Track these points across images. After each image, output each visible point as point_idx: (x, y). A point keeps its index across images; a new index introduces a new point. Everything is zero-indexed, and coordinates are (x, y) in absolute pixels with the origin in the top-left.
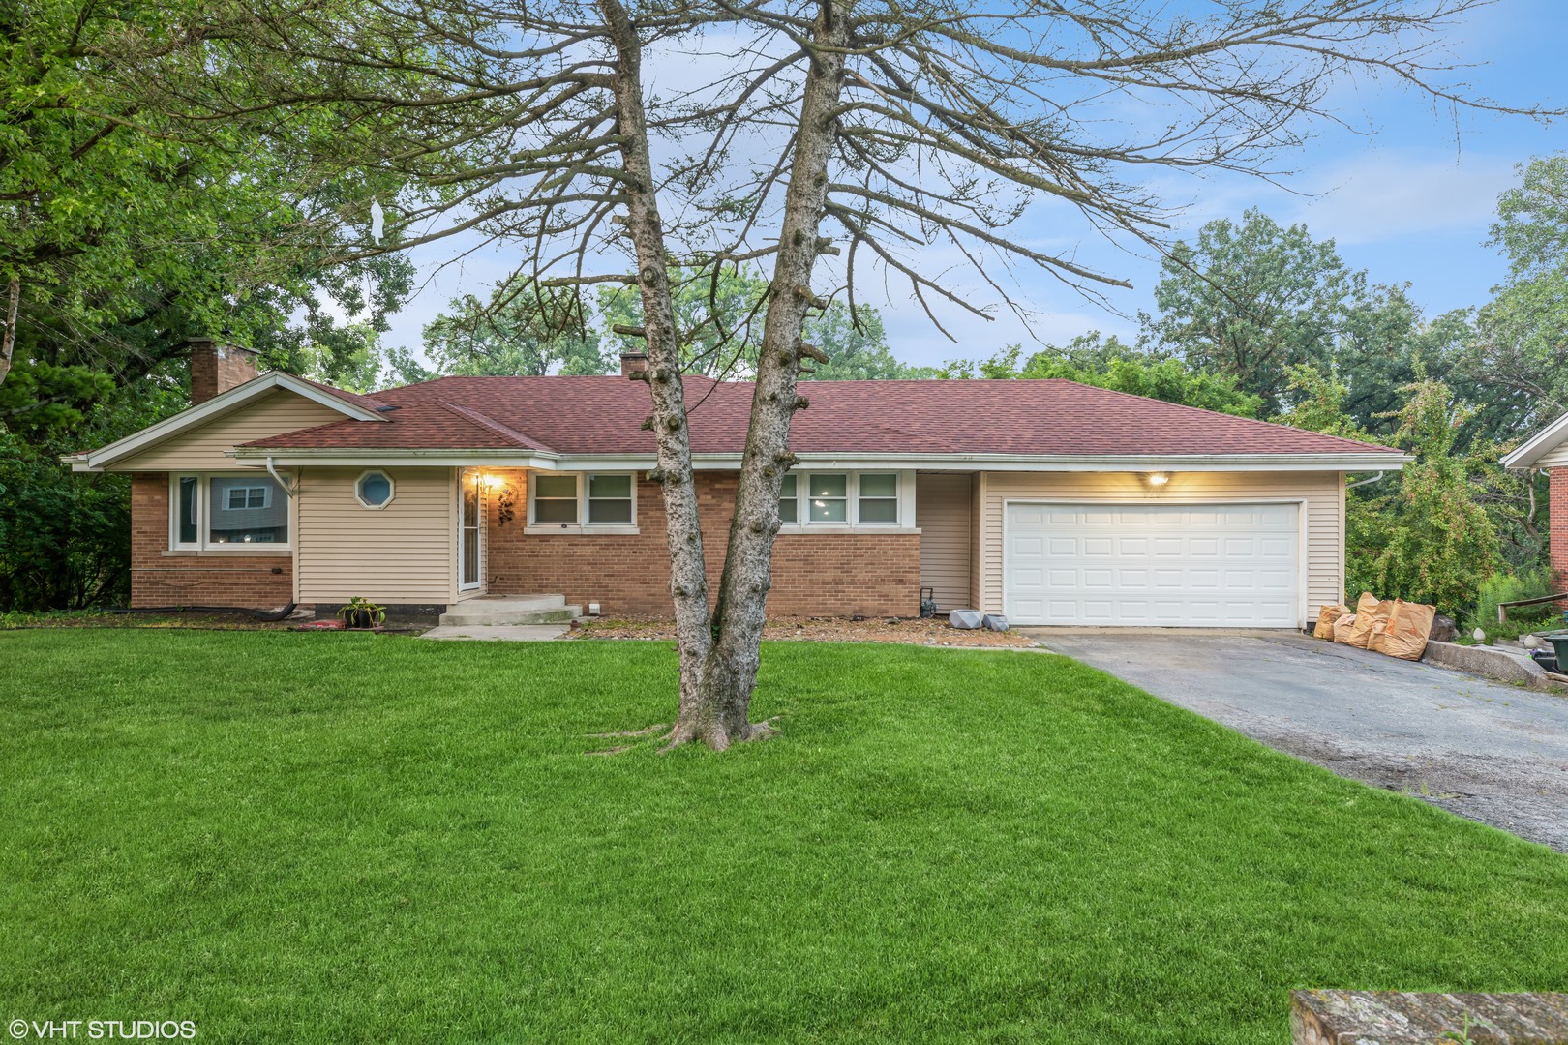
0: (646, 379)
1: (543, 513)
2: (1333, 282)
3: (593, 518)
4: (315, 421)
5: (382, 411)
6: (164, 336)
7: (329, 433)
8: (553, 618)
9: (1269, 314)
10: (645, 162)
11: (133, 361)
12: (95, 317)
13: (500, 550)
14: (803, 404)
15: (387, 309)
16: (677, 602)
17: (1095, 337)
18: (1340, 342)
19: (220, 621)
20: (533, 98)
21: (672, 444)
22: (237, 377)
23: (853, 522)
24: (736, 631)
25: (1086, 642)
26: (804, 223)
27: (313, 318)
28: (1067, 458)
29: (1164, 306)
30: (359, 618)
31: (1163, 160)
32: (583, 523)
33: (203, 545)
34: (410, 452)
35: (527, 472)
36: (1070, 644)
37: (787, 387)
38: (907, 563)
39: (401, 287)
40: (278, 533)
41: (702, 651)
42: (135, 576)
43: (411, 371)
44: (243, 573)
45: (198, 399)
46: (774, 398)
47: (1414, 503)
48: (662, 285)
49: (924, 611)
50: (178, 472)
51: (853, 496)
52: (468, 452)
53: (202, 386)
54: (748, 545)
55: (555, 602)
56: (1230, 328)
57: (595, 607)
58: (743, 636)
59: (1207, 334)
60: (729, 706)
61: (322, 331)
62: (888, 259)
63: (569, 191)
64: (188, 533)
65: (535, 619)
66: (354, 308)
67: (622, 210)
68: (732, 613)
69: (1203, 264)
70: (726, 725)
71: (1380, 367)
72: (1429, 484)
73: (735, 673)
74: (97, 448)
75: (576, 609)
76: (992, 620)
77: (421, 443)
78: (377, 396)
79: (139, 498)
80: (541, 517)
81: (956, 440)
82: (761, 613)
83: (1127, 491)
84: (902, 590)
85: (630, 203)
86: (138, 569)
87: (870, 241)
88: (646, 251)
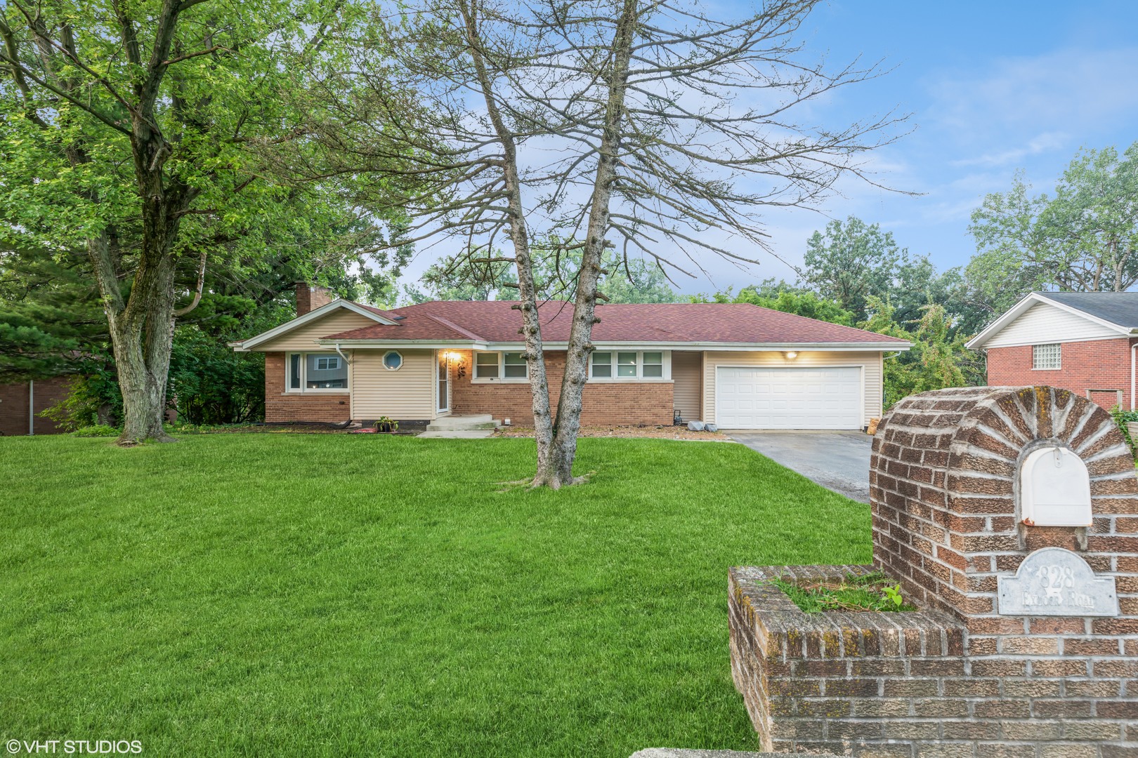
0: (520, 309)
1: (481, 372)
2: (891, 253)
3: (507, 375)
4: (362, 325)
5: (397, 320)
6: (282, 279)
7: (369, 331)
8: (485, 427)
9: (860, 269)
10: (518, 204)
11: (266, 293)
12: (246, 271)
13: (458, 392)
14: (597, 321)
15: (401, 265)
16: (536, 418)
17: (773, 280)
18: (897, 283)
19: (312, 429)
20: (467, 170)
21: (533, 341)
22: (320, 301)
23: (640, 377)
24: (564, 432)
25: (754, 437)
26: (597, 234)
27: (362, 269)
28: (747, 344)
29: (808, 264)
30: (384, 427)
31: (771, 203)
32: (502, 378)
33: (303, 390)
34: (411, 341)
35: (472, 351)
36: (746, 438)
37: (589, 313)
38: (667, 398)
39: (408, 253)
40: (342, 382)
41: (548, 441)
42: (267, 406)
43: (416, 297)
44: (325, 404)
45: (301, 313)
46: (582, 318)
47: (926, 366)
48: (527, 263)
49: (676, 423)
50: (289, 352)
51: (640, 363)
52: (441, 341)
53: (303, 306)
54: (570, 389)
55: (487, 418)
56: (840, 276)
57: (508, 421)
58: (568, 434)
59: (829, 278)
60: (561, 468)
61: (366, 276)
62: (643, 248)
63: (482, 217)
64: (295, 383)
65: (476, 427)
66: (384, 264)
67: (508, 226)
68: (563, 423)
69: (827, 243)
70: (560, 478)
71: (915, 296)
72: (934, 357)
73: (564, 452)
74: (247, 339)
75: (498, 422)
76: (709, 427)
77: (417, 336)
78: (395, 311)
79: (269, 365)
80: (479, 375)
81: (691, 335)
82: (577, 423)
83: (777, 361)
84: (665, 412)
85: (511, 223)
86: (269, 403)
87: (634, 240)
88: (519, 247)
